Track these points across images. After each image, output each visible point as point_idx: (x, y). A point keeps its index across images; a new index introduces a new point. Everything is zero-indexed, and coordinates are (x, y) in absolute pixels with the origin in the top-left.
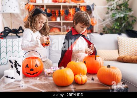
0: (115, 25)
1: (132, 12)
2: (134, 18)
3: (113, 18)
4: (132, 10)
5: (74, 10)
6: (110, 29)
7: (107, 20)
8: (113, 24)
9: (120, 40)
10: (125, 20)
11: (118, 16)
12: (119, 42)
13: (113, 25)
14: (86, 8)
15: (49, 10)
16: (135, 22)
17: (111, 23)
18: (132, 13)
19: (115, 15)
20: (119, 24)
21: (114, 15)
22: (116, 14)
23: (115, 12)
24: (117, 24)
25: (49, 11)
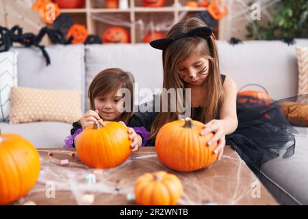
0: (278, 18)
6: (266, 30)
8: (274, 12)
9: (303, 56)
12: (301, 62)
13: (275, 16)
17: (268, 9)
20: (290, 13)
24: (284, 12)
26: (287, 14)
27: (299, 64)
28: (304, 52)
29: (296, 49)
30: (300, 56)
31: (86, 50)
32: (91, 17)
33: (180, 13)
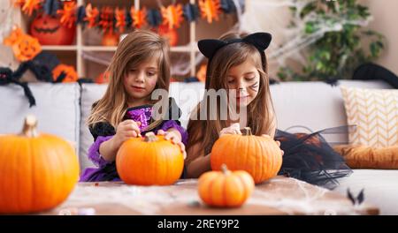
0: (315, 60)
1: (370, 18)
2: (375, 38)
3: (310, 35)
4: (367, 12)
5: (179, 11)
7: (290, 44)
8: (308, 55)
9: (350, 97)
10: (348, 43)
11: (324, 28)
13: (311, 60)
14: (219, 6)
15: (93, 8)
16: (381, 50)
17: (301, 52)
18: (370, 23)
19: (316, 26)
20: (328, 56)
21: (311, 28)
22: (317, 23)
23: (313, 20)
24: (321, 55)
25: (92, 13)
26: (324, 57)
27: (347, 107)
28: (350, 93)
29: (342, 90)
30: (347, 96)
31: (81, 91)
32: (82, 56)
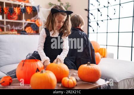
14: (32, 9)
33: (25, 23)
